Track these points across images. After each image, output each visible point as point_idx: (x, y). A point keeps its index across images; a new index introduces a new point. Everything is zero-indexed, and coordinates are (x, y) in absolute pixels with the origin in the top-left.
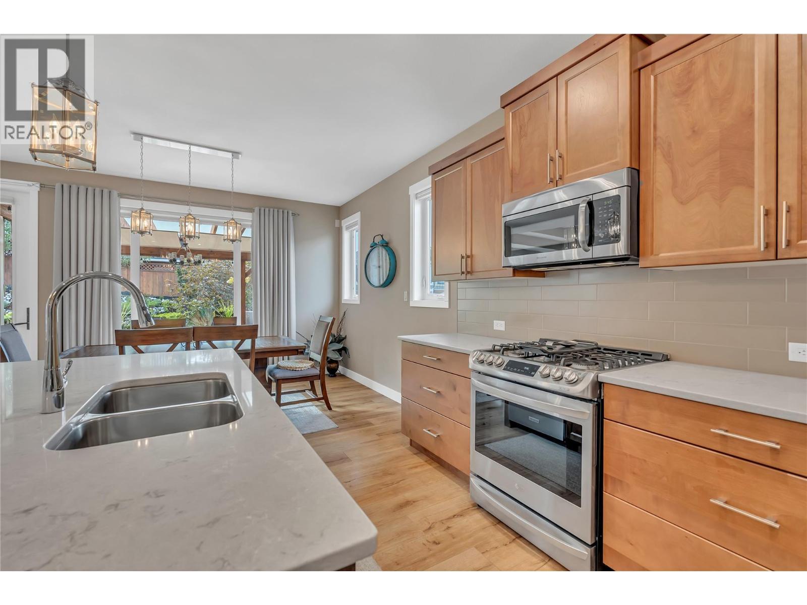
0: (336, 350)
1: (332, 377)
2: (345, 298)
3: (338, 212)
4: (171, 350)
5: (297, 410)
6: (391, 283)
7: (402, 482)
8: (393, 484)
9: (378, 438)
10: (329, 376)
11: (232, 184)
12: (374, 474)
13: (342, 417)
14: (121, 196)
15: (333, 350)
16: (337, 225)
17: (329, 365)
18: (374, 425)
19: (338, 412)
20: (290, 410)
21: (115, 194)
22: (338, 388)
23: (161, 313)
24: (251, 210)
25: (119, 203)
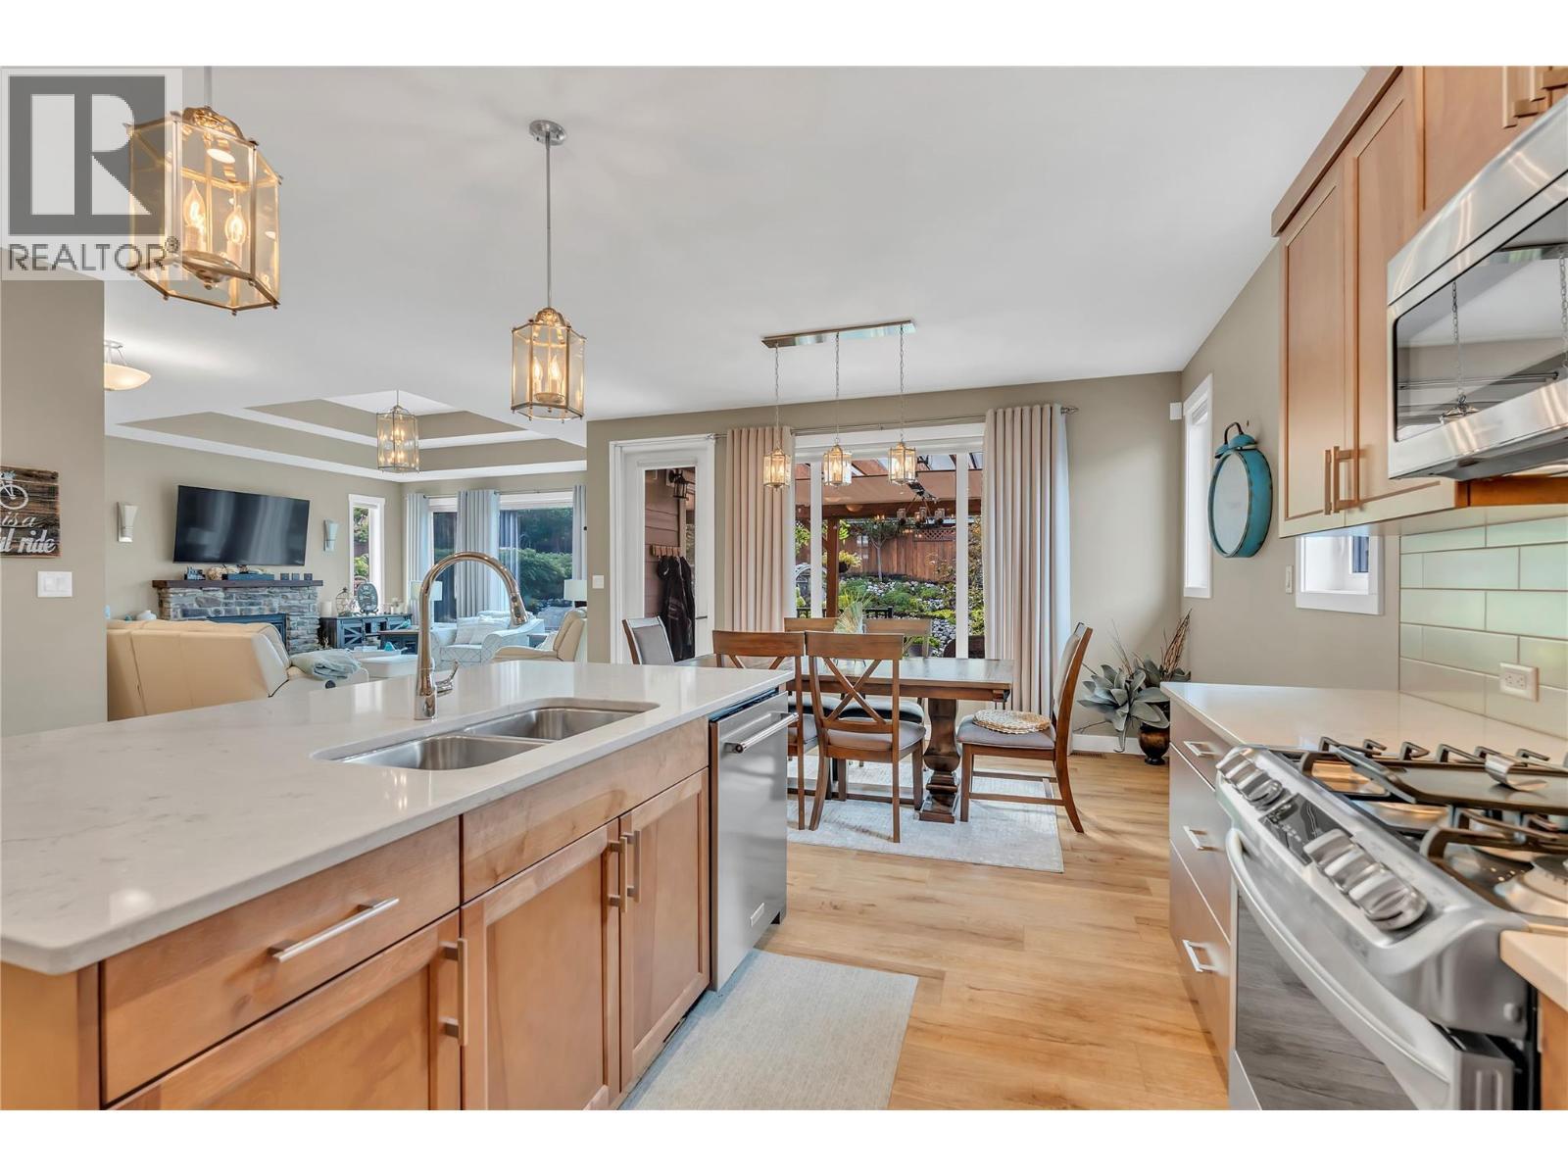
0: (1157, 704)
1: (1151, 763)
2: (1190, 585)
3: (1176, 384)
4: (774, 667)
5: (1012, 815)
6: (1261, 544)
7: (1089, 1047)
8: (1065, 1040)
9: (1133, 926)
10: (1146, 761)
11: (902, 380)
12: (1044, 999)
13: (1090, 855)
14: (795, 432)
15: (1149, 704)
16: (1174, 415)
17: (1144, 736)
18: (1150, 894)
19: (1094, 841)
20: (1001, 812)
21: (787, 430)
22: (1141, 791)
23: (940, 609)
24: (980, 418)
25: (794, 444)
